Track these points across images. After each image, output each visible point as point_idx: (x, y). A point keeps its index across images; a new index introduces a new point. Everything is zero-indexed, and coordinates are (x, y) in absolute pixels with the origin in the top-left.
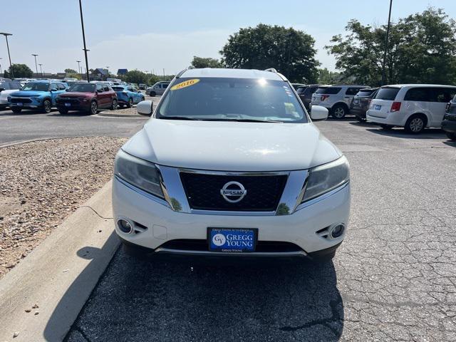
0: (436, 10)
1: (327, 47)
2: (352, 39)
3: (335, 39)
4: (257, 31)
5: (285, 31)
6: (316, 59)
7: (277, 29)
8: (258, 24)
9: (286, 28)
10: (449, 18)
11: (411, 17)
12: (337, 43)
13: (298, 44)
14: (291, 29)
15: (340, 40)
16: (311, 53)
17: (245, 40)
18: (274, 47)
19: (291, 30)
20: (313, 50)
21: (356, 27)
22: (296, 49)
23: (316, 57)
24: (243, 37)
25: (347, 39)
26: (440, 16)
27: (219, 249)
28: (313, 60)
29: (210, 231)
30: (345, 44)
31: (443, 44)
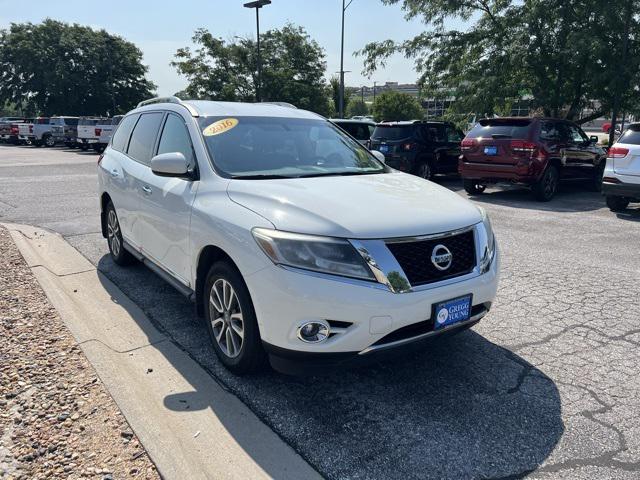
0: (296, 26)
1: (174, 64)
2: (203, 55)
3: (181, 54)
4: (43, 29)
5: (94, 35)
6: (148, 80)
7: (79, 31)
8: (45, 19)
9: (94, 31)
10: (311, 39)
11: (269, 33)
12: (184, 60)
13: (118, 55)
14: (103, 32)
15: (188, 55)
16: (140, 70)
17: (25, 44)
18: (78, 58)
19: (104, 34)
20: (143, 67)
21: (207, 39)
22: (116, 63)
23: (148, 77)
24: (19, 39)
25: (198, 54)
26: (303, 35)
27: (442, 326)
28: (144, 81)
29: (435, 308)
30: (196, 61)
31: (309, 68)
